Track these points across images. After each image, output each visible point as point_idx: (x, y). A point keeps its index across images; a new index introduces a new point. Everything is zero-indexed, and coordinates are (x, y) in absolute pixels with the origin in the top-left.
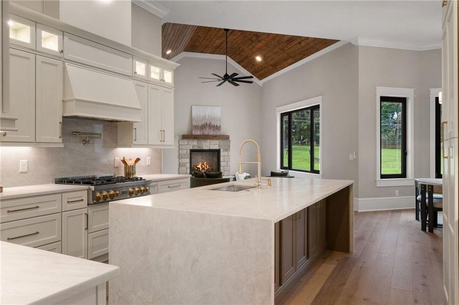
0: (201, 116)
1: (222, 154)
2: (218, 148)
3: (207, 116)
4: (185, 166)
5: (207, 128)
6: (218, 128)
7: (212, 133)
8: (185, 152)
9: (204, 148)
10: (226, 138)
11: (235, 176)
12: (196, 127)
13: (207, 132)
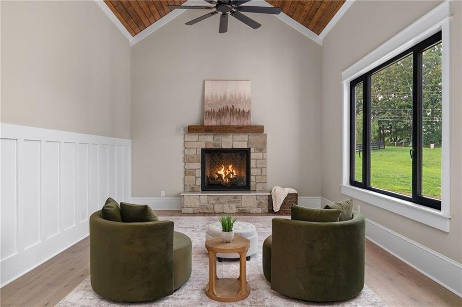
0: (219, 97)
1: (253, 155)
2: (246, 147)
3: (228, 95)
4: (194, 174)
5: (228, 115)
6: (245, 114)
7: (235, 122)
8: (193, 152)
9: (224, 147)
10: (259, 130)
11: (271, 192)
12: (210, 114)
13: (226, 121)
